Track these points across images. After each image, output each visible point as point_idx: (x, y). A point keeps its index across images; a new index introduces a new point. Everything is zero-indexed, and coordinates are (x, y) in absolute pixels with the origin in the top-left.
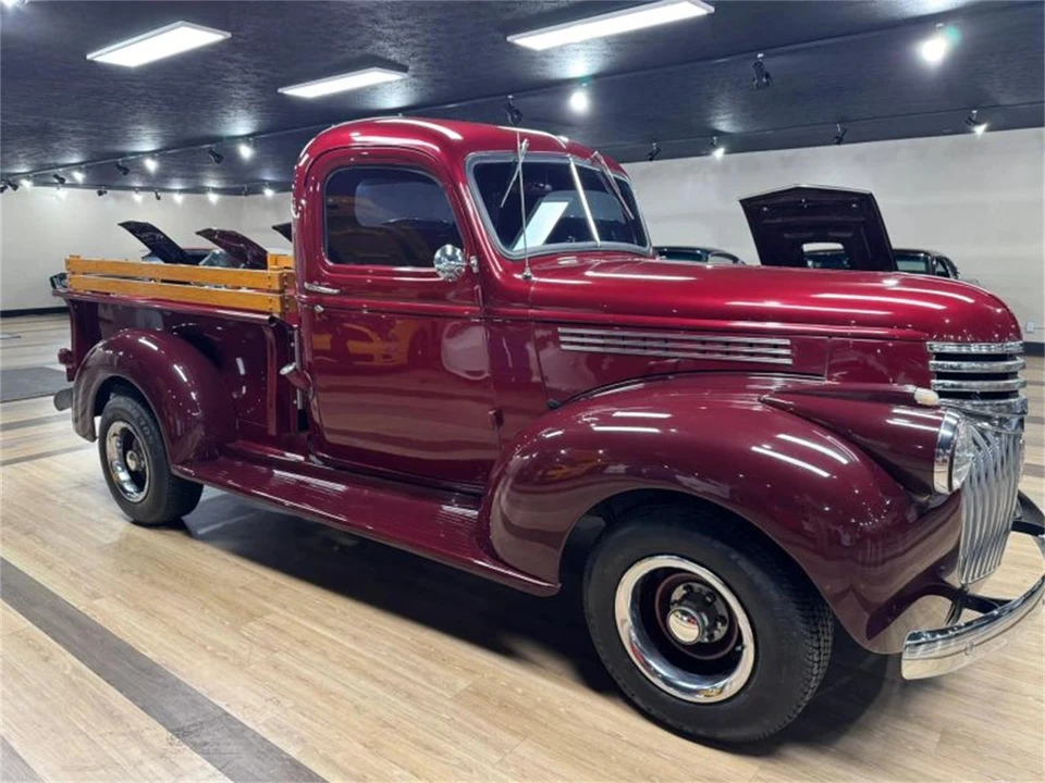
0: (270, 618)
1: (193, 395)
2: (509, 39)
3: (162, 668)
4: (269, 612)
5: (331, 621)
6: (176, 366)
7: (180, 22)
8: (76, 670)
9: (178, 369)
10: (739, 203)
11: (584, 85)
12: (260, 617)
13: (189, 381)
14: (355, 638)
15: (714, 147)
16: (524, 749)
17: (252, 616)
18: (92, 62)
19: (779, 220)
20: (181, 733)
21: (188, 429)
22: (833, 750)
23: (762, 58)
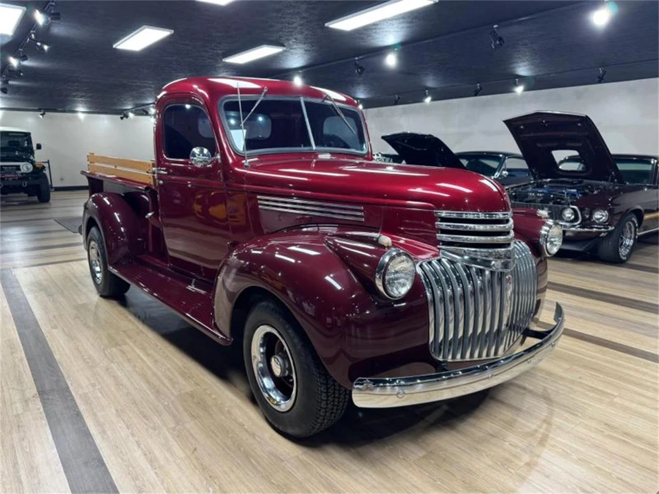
0: (125, 348)
1: (122, 229)
2: (326, 25)
3: (57, 364)
4: (126, 344)
5: (151, 352)
6: (115, 214)
7: (144, 26)
8: (21, 360)
9: (116, 215)
10: (503, 123)
11: (396, 49)
12: (120, 346)
13: (121, 222)
14: (156, 361)
15: (516, 85)
16: (190, 425)
17: (117, 344)
18: (115, 49)
19: (532, 135)
20: (42, 393)
21: (118, 247)
22: (353, 451)
23: (496, 28)
